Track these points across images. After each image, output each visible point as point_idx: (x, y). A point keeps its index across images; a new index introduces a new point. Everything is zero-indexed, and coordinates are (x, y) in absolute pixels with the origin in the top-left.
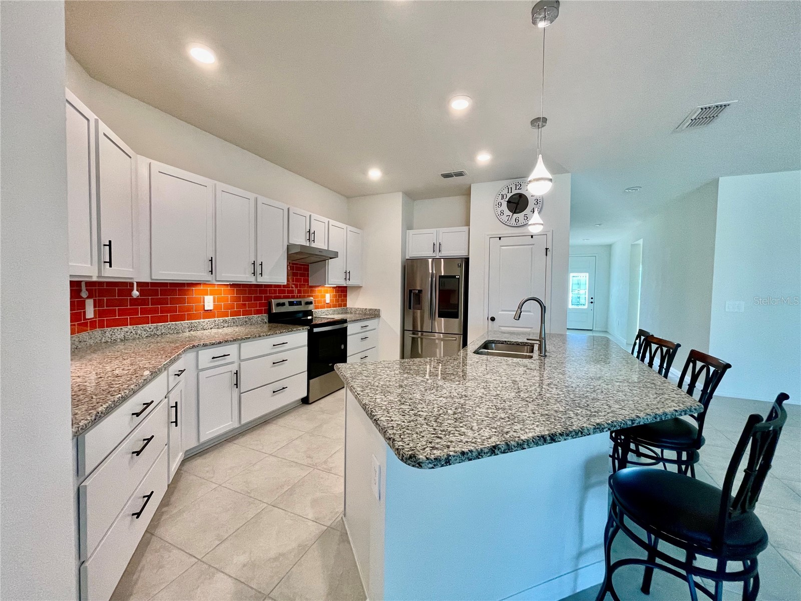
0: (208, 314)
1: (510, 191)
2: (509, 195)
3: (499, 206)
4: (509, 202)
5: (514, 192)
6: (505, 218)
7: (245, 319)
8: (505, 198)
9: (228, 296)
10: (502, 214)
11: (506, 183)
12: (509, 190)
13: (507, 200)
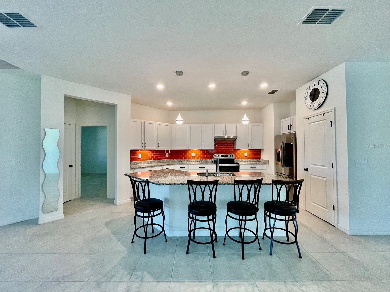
0: (193, 158)
1: (310, 89)
2: (310, 91)
3: (306, 99)
4: (310, 95)
5: (313, 88)
6: (309, 105)
7: (204, 160)
8: (308, 93)
9: (200, 153)
10: (308, 103)
11: (308, 84)
12: (310, 87)
13: (309, 94)
